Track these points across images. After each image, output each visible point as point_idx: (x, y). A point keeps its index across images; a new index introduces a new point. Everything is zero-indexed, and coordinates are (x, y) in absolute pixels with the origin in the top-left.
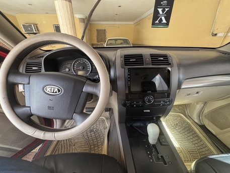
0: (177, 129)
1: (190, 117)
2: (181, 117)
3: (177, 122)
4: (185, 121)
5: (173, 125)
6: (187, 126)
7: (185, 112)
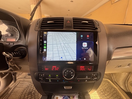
0: (106, 95)
1: (116, 83)
2: (109, 82)
3: (106, 88)
4: (112, 87)
5: (102, 90)
6: (115, 92)
7: (111, 78)
